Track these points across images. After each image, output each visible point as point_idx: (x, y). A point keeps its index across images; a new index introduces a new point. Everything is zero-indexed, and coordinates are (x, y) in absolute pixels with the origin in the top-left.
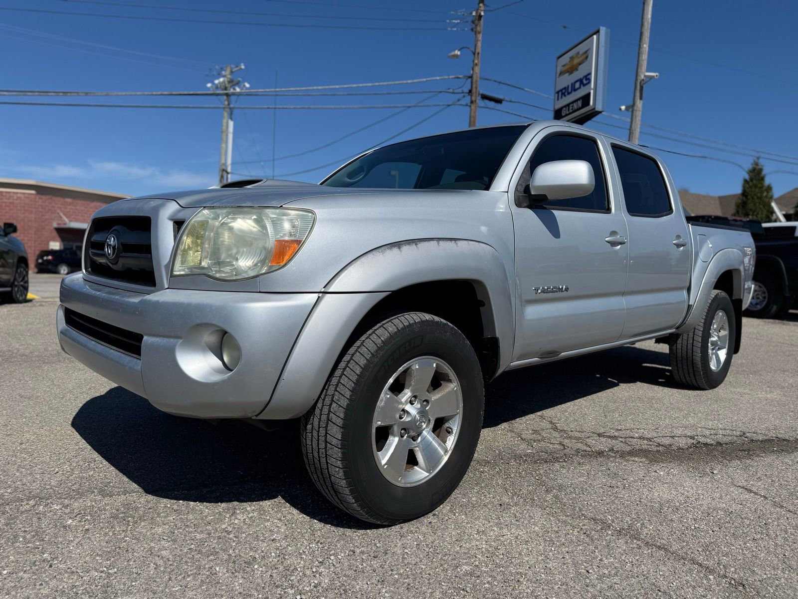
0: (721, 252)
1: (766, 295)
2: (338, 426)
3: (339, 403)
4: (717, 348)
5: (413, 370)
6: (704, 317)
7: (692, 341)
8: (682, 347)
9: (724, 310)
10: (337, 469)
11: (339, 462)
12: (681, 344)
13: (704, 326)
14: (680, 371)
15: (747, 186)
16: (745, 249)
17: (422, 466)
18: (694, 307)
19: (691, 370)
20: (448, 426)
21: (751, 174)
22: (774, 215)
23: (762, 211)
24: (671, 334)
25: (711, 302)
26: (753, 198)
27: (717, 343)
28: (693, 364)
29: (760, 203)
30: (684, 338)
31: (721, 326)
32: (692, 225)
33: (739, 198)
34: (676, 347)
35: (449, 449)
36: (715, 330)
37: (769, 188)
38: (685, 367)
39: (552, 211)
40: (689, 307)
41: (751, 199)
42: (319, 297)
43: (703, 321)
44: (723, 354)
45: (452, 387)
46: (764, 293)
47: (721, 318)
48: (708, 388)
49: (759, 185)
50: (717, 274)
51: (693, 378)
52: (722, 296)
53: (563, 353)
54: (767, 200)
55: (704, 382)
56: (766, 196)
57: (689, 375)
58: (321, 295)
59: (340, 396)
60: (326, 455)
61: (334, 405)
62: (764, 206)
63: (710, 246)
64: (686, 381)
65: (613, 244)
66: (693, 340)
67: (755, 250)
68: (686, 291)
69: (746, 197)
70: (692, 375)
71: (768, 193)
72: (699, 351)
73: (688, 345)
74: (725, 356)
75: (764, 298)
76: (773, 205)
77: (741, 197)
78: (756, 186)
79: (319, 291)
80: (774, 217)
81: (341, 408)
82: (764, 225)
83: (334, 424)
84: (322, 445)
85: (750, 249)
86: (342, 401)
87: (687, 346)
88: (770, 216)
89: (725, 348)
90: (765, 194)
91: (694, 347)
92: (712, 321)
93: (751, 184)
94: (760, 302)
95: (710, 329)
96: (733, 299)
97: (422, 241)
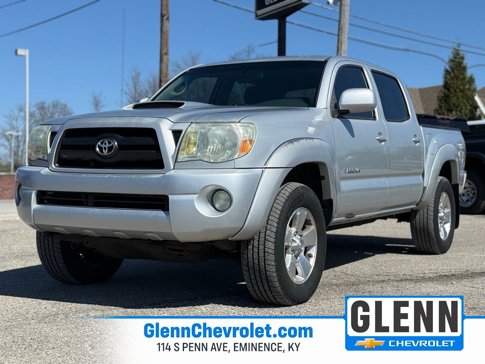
0: (442, 147)
1: (475, 191)
2: (272, 242)
3: (271, 230)
4: (444, 222)
5: (298, 215)
6: (434, 197)
7: (426, 216)
8: (420, 220)
9: (447, 192)
10: (272, 266)
11: (273, 262)
12: (419, 219)
13: (434, 203)
14: (419, 241)
15: (449, 77)
16: (458, 144)
17: (300, 275)
18: (428, 188)
19: (427, 239)
20: (309, 253)
21: (452, 64)
22: (478, 110)
23: (466, 105)
24: (412, 209)
25: (438, 185)
26: (455, 91)
27: (444, 218)
28: (429, 233)
29: (463, 96)
30: (422, 213)
31: (445, 205)
32: (422, 126)
33: (441, 91)
34: (416, 221)
35: (312, 266)
36: (441, 208)
37: (471, 80)
38: (423, 237)
39: (349, 120)
40: (424, 188)
41: (453, 92)
42: (263, 170)
43: (433, 200)
44: (448, 227)
45: (312, 228)
46: (474, 189)
47: (445, 199)
48: (440, 253)
49: (461, 77)
50: (441, 164)
51: (429, 245)
52: (444, 181)
53: (356, 216)
54: (471, 93)
55: (437, 247)
56: (469, 89)
57: (426, 242)
58: (263, 169)
59: (271, 226)
60: (265, 259)
61: (268, 231)
62: (467, 100)
63: (435, 142)
64: (424, 248)
65: (381, 141)
66: (428, 214)
67: (465, 145)
68: (422, 176)
69: (448, 89)
70: (428, 242)
71: (470, 85)
72: (432, 222)
73: (424, 218)
74: (450, 228)
75: (474, 194)
76: (477, 98)
77: (443, 89)
78: (457, 78)
79: (262, 167)
80: (478, 113)
81: (272, 233)
82: (470, 123)
83: (270, 241)
84: (262, 254)
85: (461, 145)
86: (273, 229)
87: (423, 220)
88: (474, 112)
89: (449, 222)
90: (467, 87)
91: (428, 220)
92: (439, 201)
93: (452, 74)
94: (470, 198)
95: (438, 207)
96: (452, 184)
97: (300, 139)
